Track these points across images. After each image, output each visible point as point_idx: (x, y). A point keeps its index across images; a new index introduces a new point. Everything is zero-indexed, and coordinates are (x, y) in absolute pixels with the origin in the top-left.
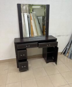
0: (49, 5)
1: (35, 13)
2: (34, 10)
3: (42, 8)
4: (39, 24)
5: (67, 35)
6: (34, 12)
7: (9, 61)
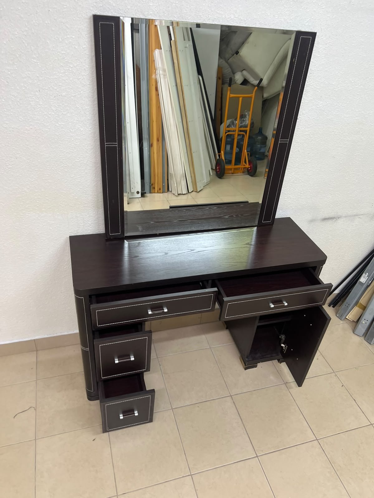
0: (313, 35)
7: (36, 351)
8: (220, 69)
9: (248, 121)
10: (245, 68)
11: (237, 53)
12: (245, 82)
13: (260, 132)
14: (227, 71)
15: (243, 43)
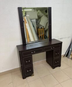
0: (51, 7)
1: (29, 16)
2: (27, 13)
3: (34, 11)
4: (34, 27)
5: (69, 37)
6: (27, 15)
7: (11, 72)
8: (37, 26)
9: (43, 34)
10: (41, 26)
11: (39, 23)
12: (41, 28)
13: (46, 36)
14: (38, 27)
15: (40, 22)
